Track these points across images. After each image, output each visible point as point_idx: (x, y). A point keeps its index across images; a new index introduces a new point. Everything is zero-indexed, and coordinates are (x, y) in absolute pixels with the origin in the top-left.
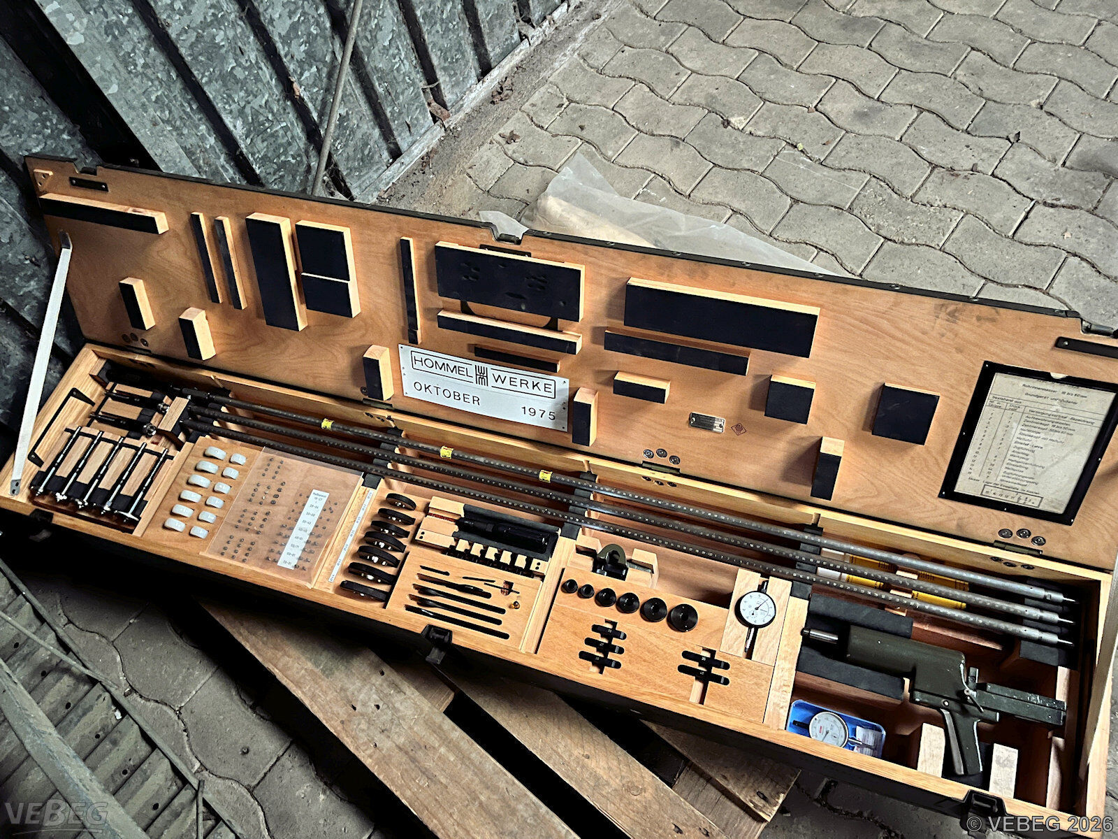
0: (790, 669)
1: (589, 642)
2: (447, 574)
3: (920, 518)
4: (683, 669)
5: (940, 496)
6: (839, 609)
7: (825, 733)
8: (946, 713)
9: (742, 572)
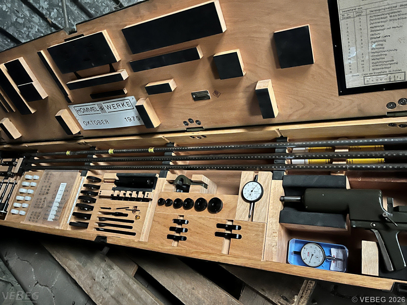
0: (276, 222)
1: (172, 229)
2: (110, 209)
3: (335, 113)
4: (218, 234)
5: (340, 94)
6: (300, 180)
7: (311, 256)
8: (375, 231)
9: (244, 173)
